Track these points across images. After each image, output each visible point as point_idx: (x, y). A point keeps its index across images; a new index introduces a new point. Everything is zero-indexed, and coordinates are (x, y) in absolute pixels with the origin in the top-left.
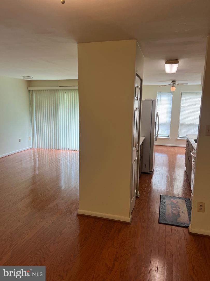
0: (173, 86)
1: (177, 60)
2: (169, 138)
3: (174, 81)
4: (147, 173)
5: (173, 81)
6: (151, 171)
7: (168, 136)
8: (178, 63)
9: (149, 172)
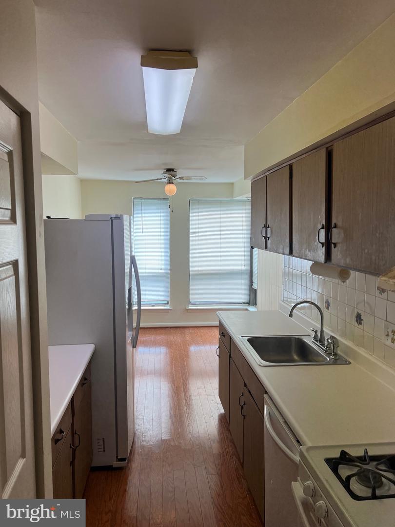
0: (170, 182)
1: (189, 52)
2: (168, 308)
3: (173, 170)
4: (109, 469)
5: (169, 170)
6: (124, 460)
7: (166, 302)
8: (195, 66)
9: (116, 464)
